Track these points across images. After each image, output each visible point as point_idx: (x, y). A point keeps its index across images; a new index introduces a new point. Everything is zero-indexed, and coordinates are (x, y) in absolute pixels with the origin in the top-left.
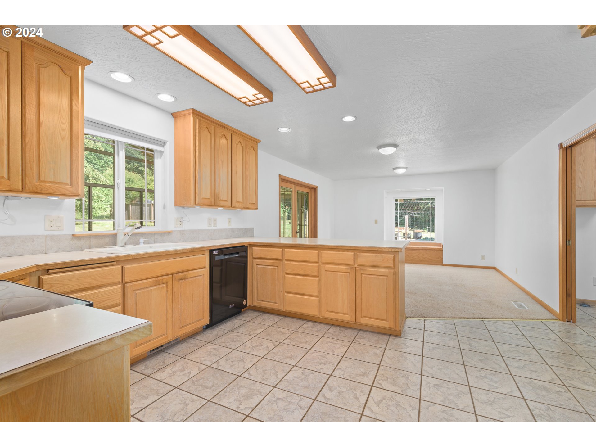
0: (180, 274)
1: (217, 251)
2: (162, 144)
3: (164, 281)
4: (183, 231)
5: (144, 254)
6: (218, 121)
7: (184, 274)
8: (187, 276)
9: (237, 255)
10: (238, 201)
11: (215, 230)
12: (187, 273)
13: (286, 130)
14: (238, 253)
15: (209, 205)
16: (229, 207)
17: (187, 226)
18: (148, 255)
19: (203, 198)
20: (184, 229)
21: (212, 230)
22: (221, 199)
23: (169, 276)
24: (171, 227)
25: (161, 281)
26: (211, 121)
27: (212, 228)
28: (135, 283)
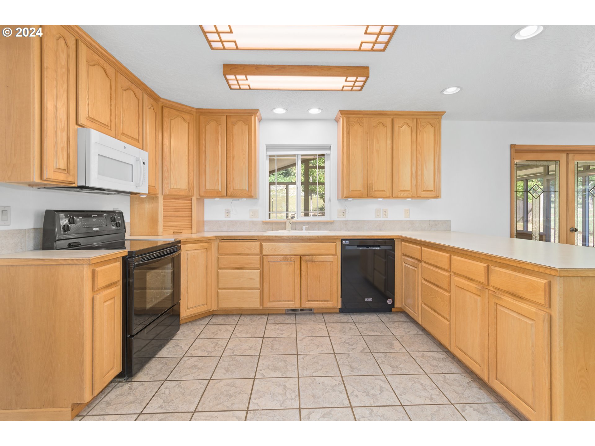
0: (307, 257)
1: (348, 241)
2: (329, 148)
3: (292, 259)
4: (346, 221)
5: (275, 237)
6: (372, 111)
7: (310, 257)
8: (313, 259)
9: (378, 248)
10: (402, 189)
11: (384, 221)
12: (314, 256)
13: (455, 90)
14: (379, 246)
15: (361, 197)
16: (388, 197)
17: (350, 217)
18: (278, 237)
19: (352, 190)
20: (347, 220)
21: (380, 221)
22: (376, 189)
23: (297, 256)
24: (335, 218)
25: (290, 258)
26: (364, 114)
27: (382, 219)
28: (269, 256)
